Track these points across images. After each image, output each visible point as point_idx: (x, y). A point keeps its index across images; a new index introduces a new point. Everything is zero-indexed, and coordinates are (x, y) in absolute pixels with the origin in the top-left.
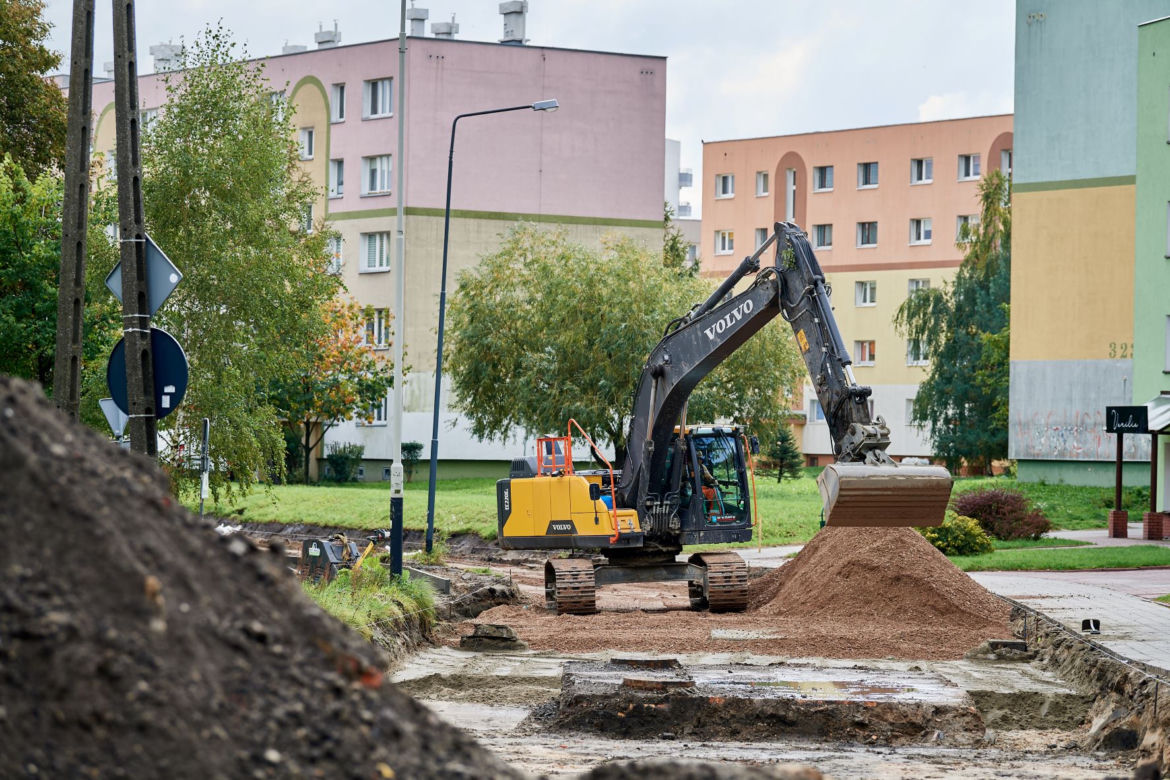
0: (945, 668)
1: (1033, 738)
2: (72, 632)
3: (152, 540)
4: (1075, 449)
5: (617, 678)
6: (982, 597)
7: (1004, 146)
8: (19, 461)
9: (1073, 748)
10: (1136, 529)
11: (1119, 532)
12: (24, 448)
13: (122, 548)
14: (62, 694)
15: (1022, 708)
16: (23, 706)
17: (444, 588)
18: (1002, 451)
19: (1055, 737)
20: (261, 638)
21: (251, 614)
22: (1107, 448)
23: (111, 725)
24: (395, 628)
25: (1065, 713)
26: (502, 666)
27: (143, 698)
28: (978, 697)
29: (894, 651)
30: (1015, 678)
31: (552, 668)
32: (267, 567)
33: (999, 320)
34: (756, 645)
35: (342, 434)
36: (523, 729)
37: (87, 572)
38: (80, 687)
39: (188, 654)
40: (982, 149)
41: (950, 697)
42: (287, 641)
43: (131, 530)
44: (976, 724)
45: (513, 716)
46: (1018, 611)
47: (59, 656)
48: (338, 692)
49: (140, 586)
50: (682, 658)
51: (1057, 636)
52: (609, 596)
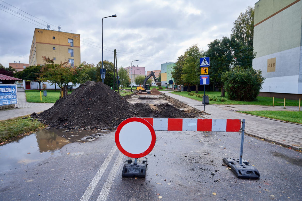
0: (158, 96)
1: (162, 99)
2: (103, 97)
3: (109, 91)
4: (164, 85)
5: (142, 97)
6: (160, 92)
7: (161, 71)
8: (101, 87)
9: (164, 100)
10: (167, 89)
11: (166, 89)
12: (101, 86)
13: (107, 92)
14: (103, 101)
15: (161, 98)
16: (100, 101)
17: (134, 92)
18: (161, 85)
19: (163, 99)
20: (115, 97)
21: (115, 95)
22: (165, 85)
23: (106, 102)
24: (131, 94)
25: (163, 98)
26: (137, 96)
27: (108, 101)
28: (159, 97)
29: (155, 95)
30: (161, 96)
31: (139, 96)
32: (116, 93)
33: (161, 79)
34: (149, 95)
35: (130, 85)
36: (137, 99)
37: (104, 93)
38: (104, 100)
39: (111, 98)
40: (160, 71)
41: (158, 97)
42: (117, 97)
43: (108, 91)
44: (159, 99)
45: (137, 98)
46: (161, 93)
47: (103, 98)
48: (120, 100)
49: (108, 94)
50: (145, 95)
51: (163, 94)
52: (142, 93)
